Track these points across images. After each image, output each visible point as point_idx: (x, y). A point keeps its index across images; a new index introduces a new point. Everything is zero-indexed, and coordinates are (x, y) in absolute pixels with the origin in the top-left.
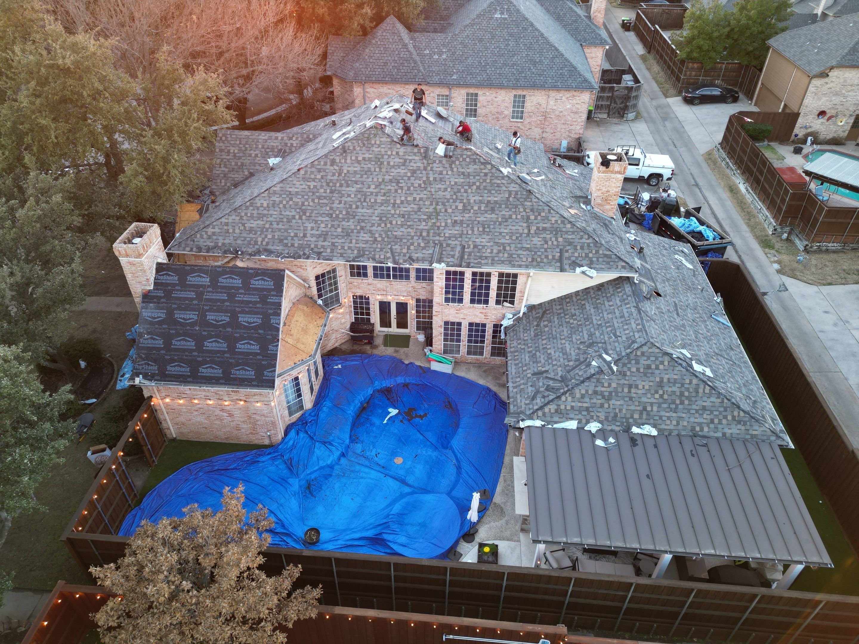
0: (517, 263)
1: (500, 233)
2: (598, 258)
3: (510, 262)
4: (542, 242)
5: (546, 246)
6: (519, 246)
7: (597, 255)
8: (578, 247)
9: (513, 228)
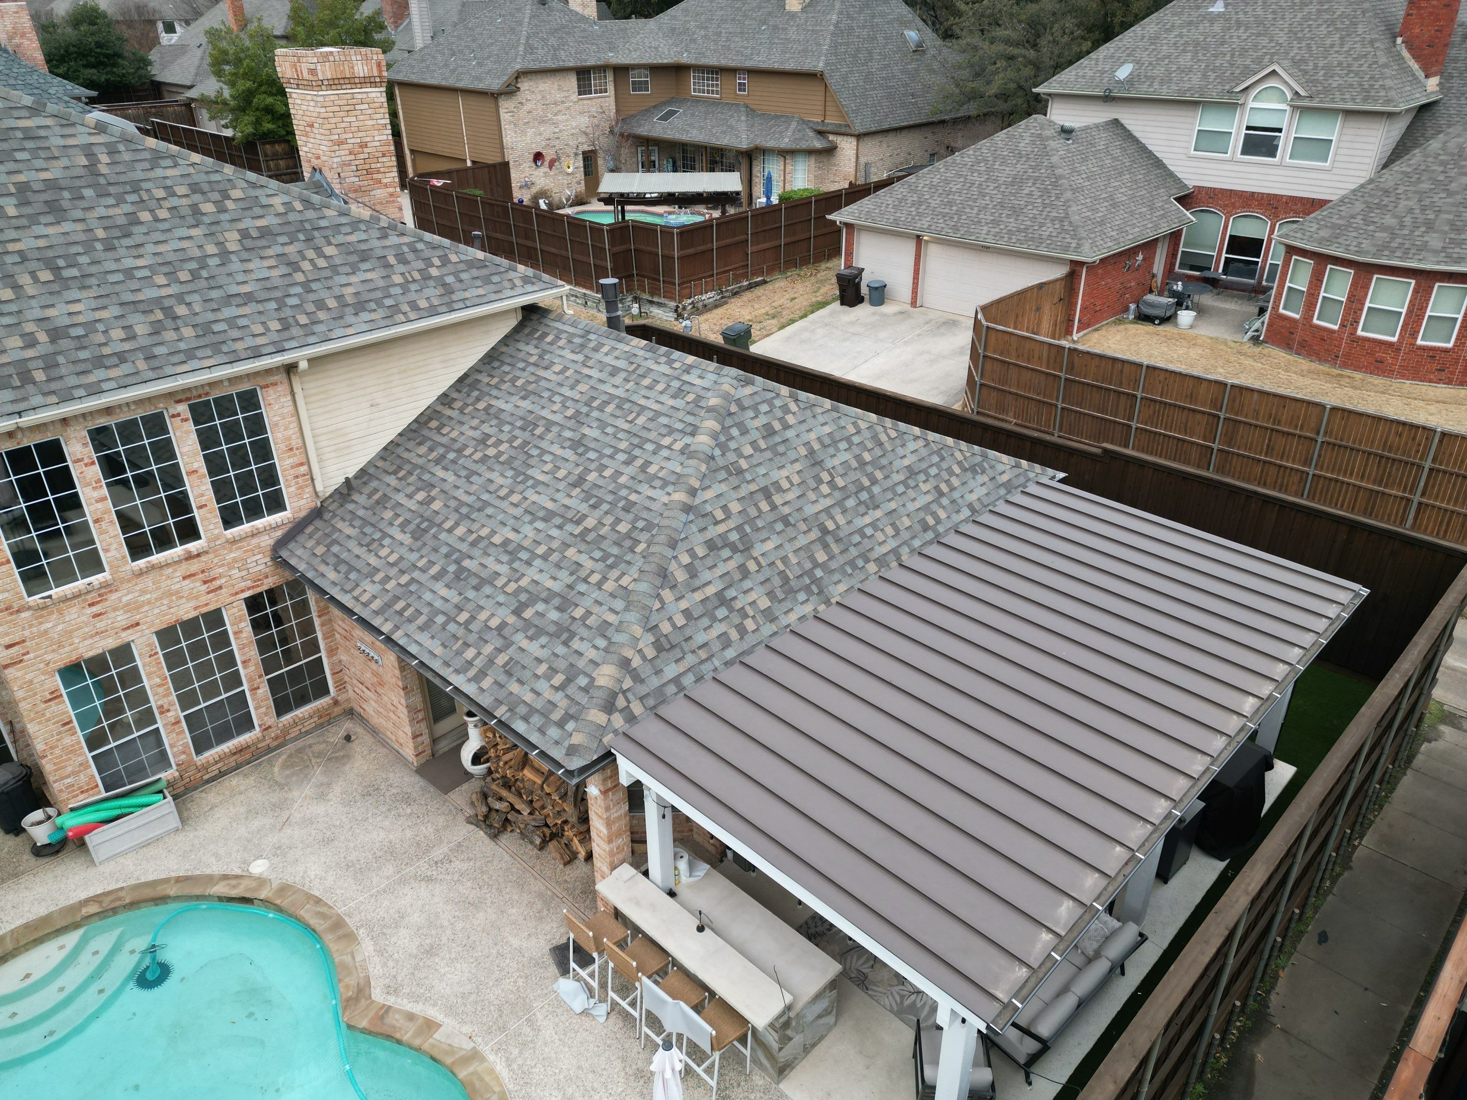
0: (239, 346)
1: (129, 273)
2: (455, 274)
3: (216, 348)
4: (284, 270)
5: (299, 277)
6: (214, 294)
7: (450, 268)
8: (392, 260)
9: (161, 248)
